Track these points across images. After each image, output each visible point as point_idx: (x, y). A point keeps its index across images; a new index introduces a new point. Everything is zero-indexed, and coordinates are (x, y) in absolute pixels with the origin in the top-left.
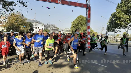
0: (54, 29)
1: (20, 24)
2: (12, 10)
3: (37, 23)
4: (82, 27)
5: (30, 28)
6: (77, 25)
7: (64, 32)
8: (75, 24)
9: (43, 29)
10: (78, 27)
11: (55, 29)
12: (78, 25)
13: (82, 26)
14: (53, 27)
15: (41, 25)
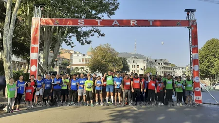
0: (164, 67)
1: (108, 62)
2: (89, 43)
3: (136, 58)
4: (216, 61)
5: (122, 67)
6: (206, 58)
7: (185, 71)
8: (203, 56)
9: (146, 68)
10: (208, 62)
11: (167, 66)
12: (208, 58)
13: (216, 59)
14: (163, 64)
15: (142, 60)
